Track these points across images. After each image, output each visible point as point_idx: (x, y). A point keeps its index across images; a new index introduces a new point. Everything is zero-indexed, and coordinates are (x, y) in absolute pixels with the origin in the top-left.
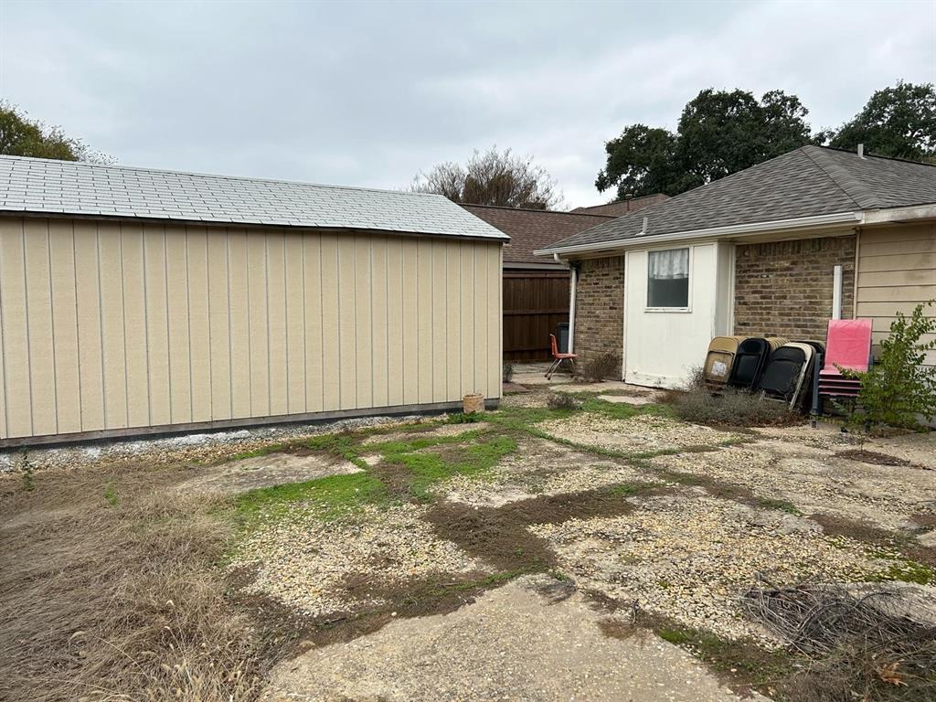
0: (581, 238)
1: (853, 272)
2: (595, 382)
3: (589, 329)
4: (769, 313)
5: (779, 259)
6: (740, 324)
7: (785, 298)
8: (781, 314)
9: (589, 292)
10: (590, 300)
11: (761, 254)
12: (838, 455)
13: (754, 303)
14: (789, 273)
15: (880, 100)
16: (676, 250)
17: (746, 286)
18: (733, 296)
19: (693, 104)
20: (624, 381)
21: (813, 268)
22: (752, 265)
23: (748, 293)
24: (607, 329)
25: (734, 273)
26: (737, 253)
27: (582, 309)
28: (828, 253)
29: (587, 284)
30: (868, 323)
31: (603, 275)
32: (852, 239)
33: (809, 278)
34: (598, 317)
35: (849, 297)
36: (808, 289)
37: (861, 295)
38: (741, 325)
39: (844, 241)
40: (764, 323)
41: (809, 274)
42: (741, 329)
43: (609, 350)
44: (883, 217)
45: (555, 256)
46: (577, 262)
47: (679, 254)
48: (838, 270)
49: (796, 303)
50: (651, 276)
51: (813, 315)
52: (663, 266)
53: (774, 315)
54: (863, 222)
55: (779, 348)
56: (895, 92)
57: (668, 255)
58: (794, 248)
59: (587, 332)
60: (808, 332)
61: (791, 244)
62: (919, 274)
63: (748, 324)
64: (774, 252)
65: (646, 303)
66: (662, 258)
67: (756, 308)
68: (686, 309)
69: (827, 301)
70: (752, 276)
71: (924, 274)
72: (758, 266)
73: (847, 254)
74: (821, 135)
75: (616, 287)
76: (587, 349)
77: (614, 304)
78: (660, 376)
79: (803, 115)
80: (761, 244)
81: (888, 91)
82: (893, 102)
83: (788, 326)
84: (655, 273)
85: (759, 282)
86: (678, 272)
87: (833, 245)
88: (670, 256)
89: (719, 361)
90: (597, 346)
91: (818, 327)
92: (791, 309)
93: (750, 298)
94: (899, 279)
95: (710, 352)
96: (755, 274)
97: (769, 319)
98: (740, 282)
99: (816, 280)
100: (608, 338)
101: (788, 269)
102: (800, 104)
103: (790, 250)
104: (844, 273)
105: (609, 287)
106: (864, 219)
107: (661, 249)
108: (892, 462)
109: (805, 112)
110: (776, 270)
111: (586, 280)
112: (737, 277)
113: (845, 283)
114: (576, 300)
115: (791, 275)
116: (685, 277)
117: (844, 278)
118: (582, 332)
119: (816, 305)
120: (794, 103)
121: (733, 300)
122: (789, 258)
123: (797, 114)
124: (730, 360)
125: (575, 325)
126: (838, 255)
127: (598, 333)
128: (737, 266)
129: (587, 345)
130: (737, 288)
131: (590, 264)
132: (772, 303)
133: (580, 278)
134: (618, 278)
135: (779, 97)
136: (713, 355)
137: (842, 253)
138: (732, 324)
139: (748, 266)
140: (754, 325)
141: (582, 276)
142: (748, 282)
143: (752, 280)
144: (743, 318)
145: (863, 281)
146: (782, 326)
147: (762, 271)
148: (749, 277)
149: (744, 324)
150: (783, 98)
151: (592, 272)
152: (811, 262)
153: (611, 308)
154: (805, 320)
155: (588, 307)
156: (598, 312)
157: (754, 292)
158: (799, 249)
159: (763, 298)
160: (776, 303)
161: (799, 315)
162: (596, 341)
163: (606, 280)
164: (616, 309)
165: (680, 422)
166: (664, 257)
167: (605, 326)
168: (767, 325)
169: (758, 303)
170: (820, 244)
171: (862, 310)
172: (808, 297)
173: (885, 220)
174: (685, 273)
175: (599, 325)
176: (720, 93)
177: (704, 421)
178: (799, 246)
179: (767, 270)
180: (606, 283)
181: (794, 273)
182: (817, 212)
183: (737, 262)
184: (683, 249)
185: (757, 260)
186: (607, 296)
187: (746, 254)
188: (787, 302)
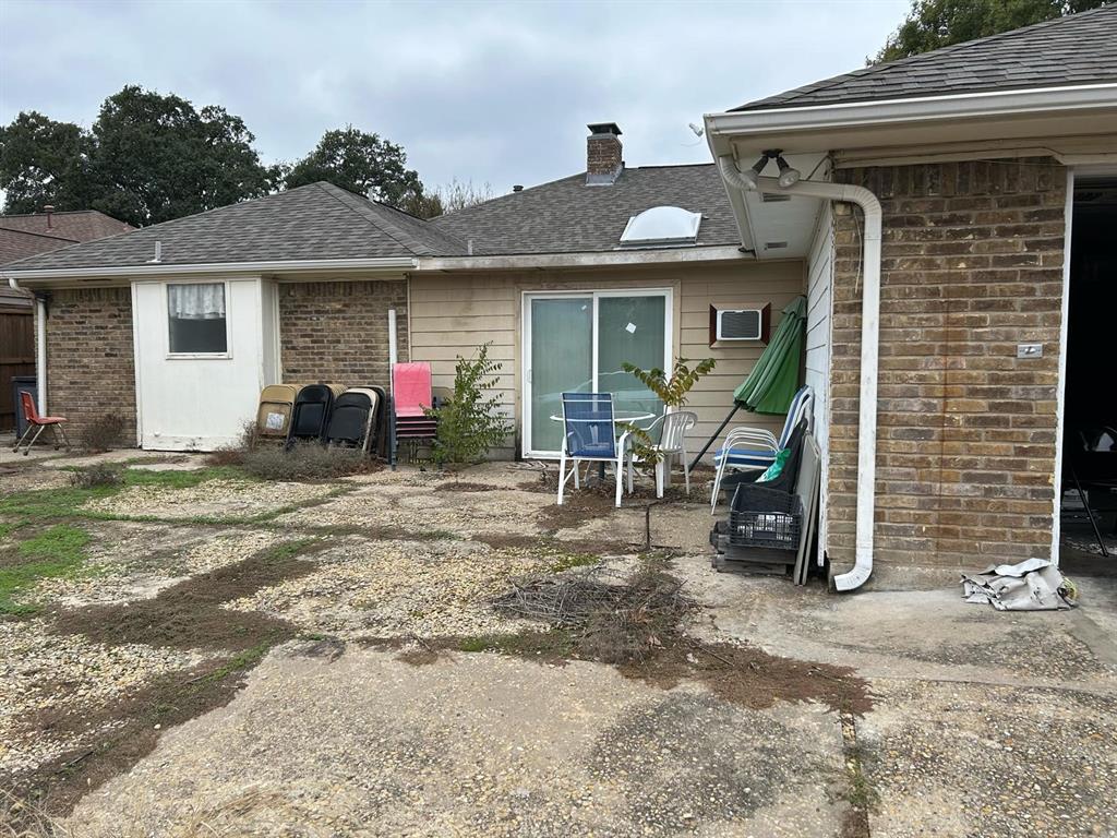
0: (52, 260)
1: (405, 317)
2: (99, 452)
3: (71, 383)
4: (322, 359)
5: (330, 301)
6: (288, 371)
7: (339, 342)
8: (335, 360)
9: (69, 334)
10: (73, 345)
11: (309, 295)
12: (439, 489)
13: (304, 348)
14: (341, 315)
15: (332, 142)
16: (207, 284)
17: (293, 328)
18: (279, 340)
19: (116, 99)
20: (141, 447)
21: (367, 311)
22: (300, 306)
23: (296, 337)
24: (104, 382)
25: (278, 314)
26: (280, 291)
27: (59, 356)
28: (381, 297)
29: (65, 323)
30: (427, 366)
31: (91, 311)
32: (402, 285)
33: (363, 321)
34: (88, 367)
35: (404, 341)
36: (362, 334)
37: (414, 340)
38: (289, 373)
39: (395, 286)
40: (316, 369)
41: (363, 318)
42: (291, 377)
43: (108, 410)
44: (436, 265)
45: (12, 282)
46: (45, 293)
47: (211, 289)
48: (392, 314)
49: (351, 348)
50: (172, 315)
51: (370, 359)
52: (190, 303)
53: (328, 361)
54: (418, 268)
55: (341, 396)
56: (345, 136)
57: (195, 290)
58: (345, 289)
59: (67, 388)
60: (365, 378)
61: (342, 285)
62: (463, 320)
63: (299, 371)
64: (325, 292)
65: (168, 348)
66: (187, 294)
67: (307, 354)
68: (224, 355)
69: (383, 346)
70: (300, 318)
71: (469, 320)
72: (306, 307)
73: (399, 299)
74: (276, 167)
75: (114, 328)
76: (72, 410)
77: (111, 349)
78: (194, 437)
79: (249, 141)
80: (308, 283)
81: (338, 133)
82: (344, 146)
83: (343, 371)
84: (179, 310)
85: (308, 325)
86: (211, 310)
87: (385, 289)
88: (199, 292)
89: (275, 412)
90: (88, 405)
91: (375, 371)
92: (346, 354)
93: (300, 342)
94: (447, 325)
95: (263, 404)
96: (304, 316)
97: (322, 365)
98: (286, 324)
99: (370, 324)
100: (106, 395)
101: (339, 311)
102: (245, 128)
103: (342, 292)
104: (398, 317)
105: (102, 328)
106: (419, 265)
107: (188, 282)
108: (484, 488)
109: (252, 138)
110: (327, 312)
111: (62, 318)
112: (282, 319)
113: (400, 327)
114: (47, 344)
115: (344, 318)
116: (221, 316)
117: (398, 324)
118: (60, 388)
119: (371, 349)
120: (239, 126)
121: (279, 344)
122: (340, 300)
123: (244, 139)
124: (287, 410)
125: (47, 379)
126: (390, 299)
127: (88, 388)
128: (281, 307)
129: (71, 405)
130: (282, 331)
131: (69, 295)
132: (324, 347)
133: (51, 314)
134: (116, 316)
135: (220, 115)
136: (266, 407)
137: (394, 297)
138: (280, 372)
139: (295, 307)
140: (305, 371)
141: (56, 312)
142: (295, 325)
143: (299, 322)
144: (292, 365)
145: (414, 326)
146: (337, 371)
147: (311, 312)
148: (296, 319)
149: (294, 371)
150: (226, 117)
151: (74, 306)
152: (364, 305)
153: (107, 355)
154: (362, 366)
155: (68, 354)
156: (85, 360)
157: (302, 336)
158: (351, 291)
159: (312, 342)
160: (329, 348)
161: (355, 360)
162: (85, 399)
163: (96, 317)
164: (116, 355)
165: (260, 482)
166: (190, 292)
167: (100, 378)
168: (320, 371)
169: (309, 348)
170: (372, 287)
171: (416, 354)
172: (364, 341)
173: (438, 268)
174: (221, 311)
175: (89, 378)
176: (151, 94)
177: (290, 477)
178: (351, 288)
179: (317, 312)
180: (99, 322)
181: (347, 315)
182: (372, 255)
183: (281, 301)
184: (215, 284)
185: (305, 300)
186: (100, 339)
187: (292, 293)
188: (341, 346)
